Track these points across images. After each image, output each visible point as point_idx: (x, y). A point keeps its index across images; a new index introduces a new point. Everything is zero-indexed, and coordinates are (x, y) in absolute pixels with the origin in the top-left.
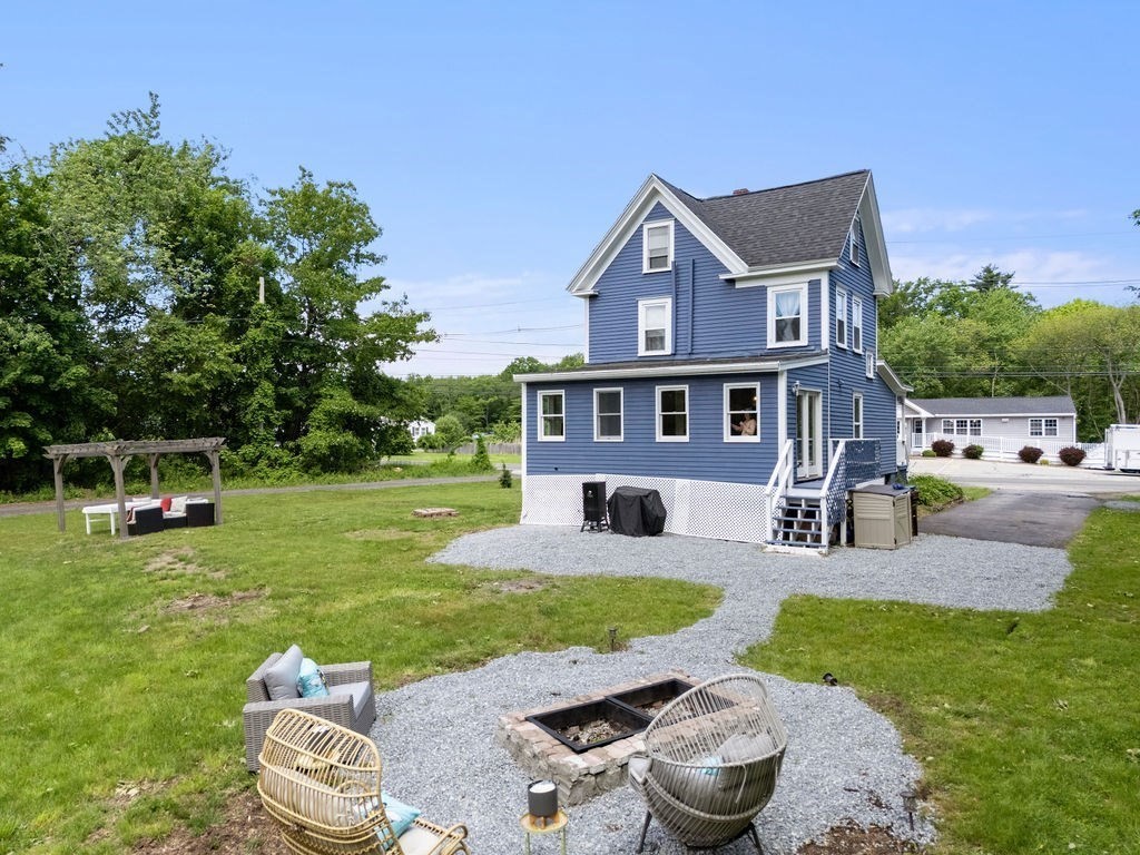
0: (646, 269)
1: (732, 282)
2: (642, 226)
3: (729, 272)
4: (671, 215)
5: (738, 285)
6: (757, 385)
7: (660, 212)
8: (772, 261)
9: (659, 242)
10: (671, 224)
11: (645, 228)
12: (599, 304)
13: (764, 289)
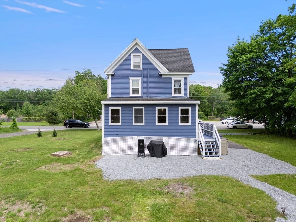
0: (132, 68)
1: (161, 75)
2: (131, 54)
3: (160, 72)
4: (140, 52)
5: (163, 77)
6: (190, 108)
7: (137, 51)
8: (175, 71)
9: (136, 60)
10: (141, 55)
11: (132, 55)
12: (115, 78)
13: (171, 78)
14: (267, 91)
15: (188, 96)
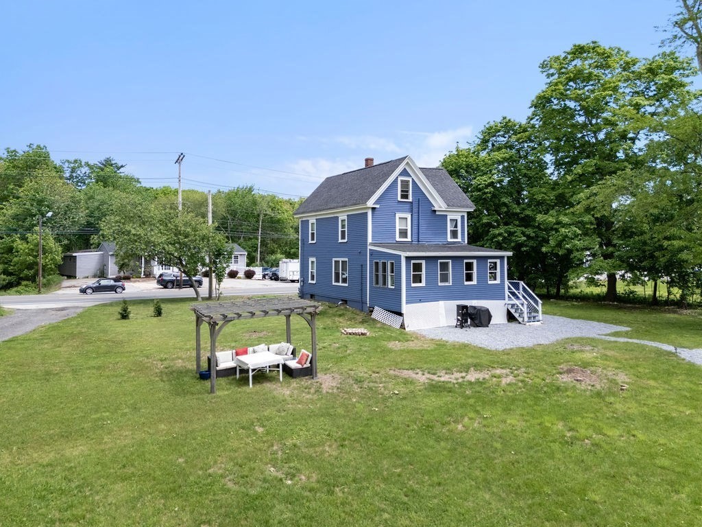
0: (399, 199)
1: (435, 211)
2: (397, 177)
3: (434, 207)
4: (410, 176)
5: (437, 213)
6: (498, 261)
7: (406, 173)
10: (410, 179)
11: (400, 179)
12: (376, 212)
13: (447, 216)
14: (515, 232)
15: (466, 242)
